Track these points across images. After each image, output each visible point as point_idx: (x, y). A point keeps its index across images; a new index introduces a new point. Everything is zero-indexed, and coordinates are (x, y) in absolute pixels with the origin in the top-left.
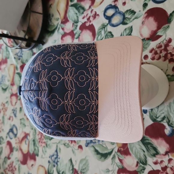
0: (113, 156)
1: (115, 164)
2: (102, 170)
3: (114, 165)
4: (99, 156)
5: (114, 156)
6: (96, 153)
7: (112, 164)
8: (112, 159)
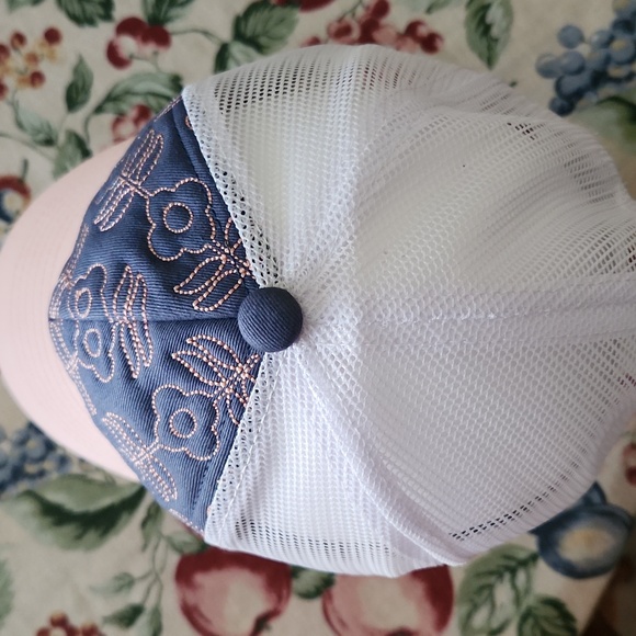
0: (149, 510)
1: (163, 544)
2: (93, 589)
3: (156, 548)
4: (69, 530)
5: (152, 511)
6: (48, 520)
7: (144, 547)
8: (144, 524)
